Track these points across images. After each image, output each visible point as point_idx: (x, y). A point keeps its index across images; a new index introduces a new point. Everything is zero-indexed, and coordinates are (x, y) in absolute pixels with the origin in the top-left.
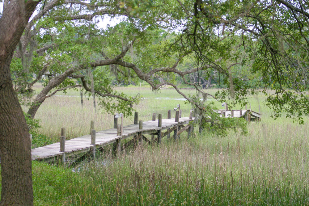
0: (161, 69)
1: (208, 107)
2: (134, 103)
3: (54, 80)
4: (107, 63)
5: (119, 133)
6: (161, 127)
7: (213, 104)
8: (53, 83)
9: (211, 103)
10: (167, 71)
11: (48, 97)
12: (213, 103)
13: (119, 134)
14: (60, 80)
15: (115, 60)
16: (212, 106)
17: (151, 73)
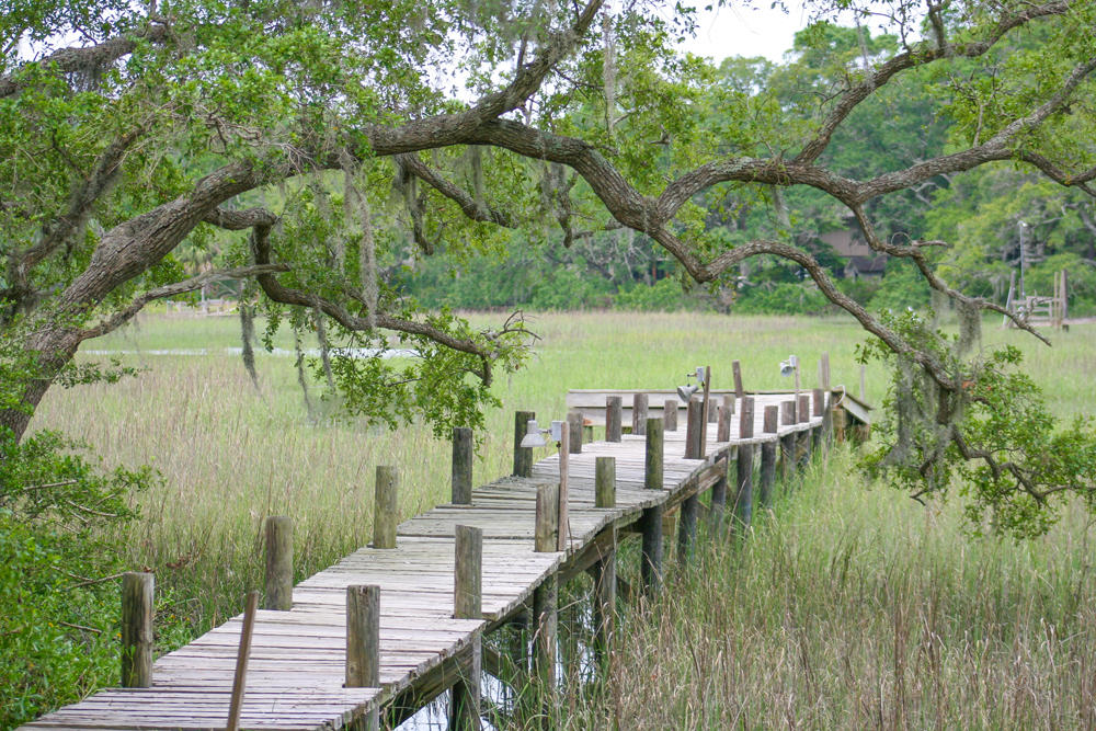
0: (736, 168)
1: (986, 378)
2: (500, 363)
3: (126, 240)
4: (432, 136)
5: (548, 536)
6: (661, 488)
7: (1011, 359)
8: (123, 256)
9: (998, 356)
10: (771, 179)
11: (94, 334)
12: (1013, 356)
13: (551, 544)
14: (164, 235)
15: (479, 121)
16: (1010, 369)
17: (682, 190)
